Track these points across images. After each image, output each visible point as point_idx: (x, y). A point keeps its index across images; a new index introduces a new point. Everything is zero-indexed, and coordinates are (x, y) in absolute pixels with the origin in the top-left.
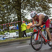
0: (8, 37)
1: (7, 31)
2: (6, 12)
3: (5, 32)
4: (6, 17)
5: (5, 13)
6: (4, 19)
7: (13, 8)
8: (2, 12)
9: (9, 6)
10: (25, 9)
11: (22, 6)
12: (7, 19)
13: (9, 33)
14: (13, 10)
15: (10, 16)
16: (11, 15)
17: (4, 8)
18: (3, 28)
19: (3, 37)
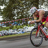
0: (27, 30)
1: (26, 25)
2: (25, 7)
3: (24, 26)
4: (25, 13)
5: (24, 9)
6: (23, 14)
7: (31, 4)
8: (21, 7)
9: (28, 2)
10: (42, 5)
11: (40, 2)
12: (26, 14)
13: (27, 27)
14: (31, 5)
15: (28, 11)
16: (30, 10)
17: (23, 3)
18: (22, 23)
19: (22, 31)
